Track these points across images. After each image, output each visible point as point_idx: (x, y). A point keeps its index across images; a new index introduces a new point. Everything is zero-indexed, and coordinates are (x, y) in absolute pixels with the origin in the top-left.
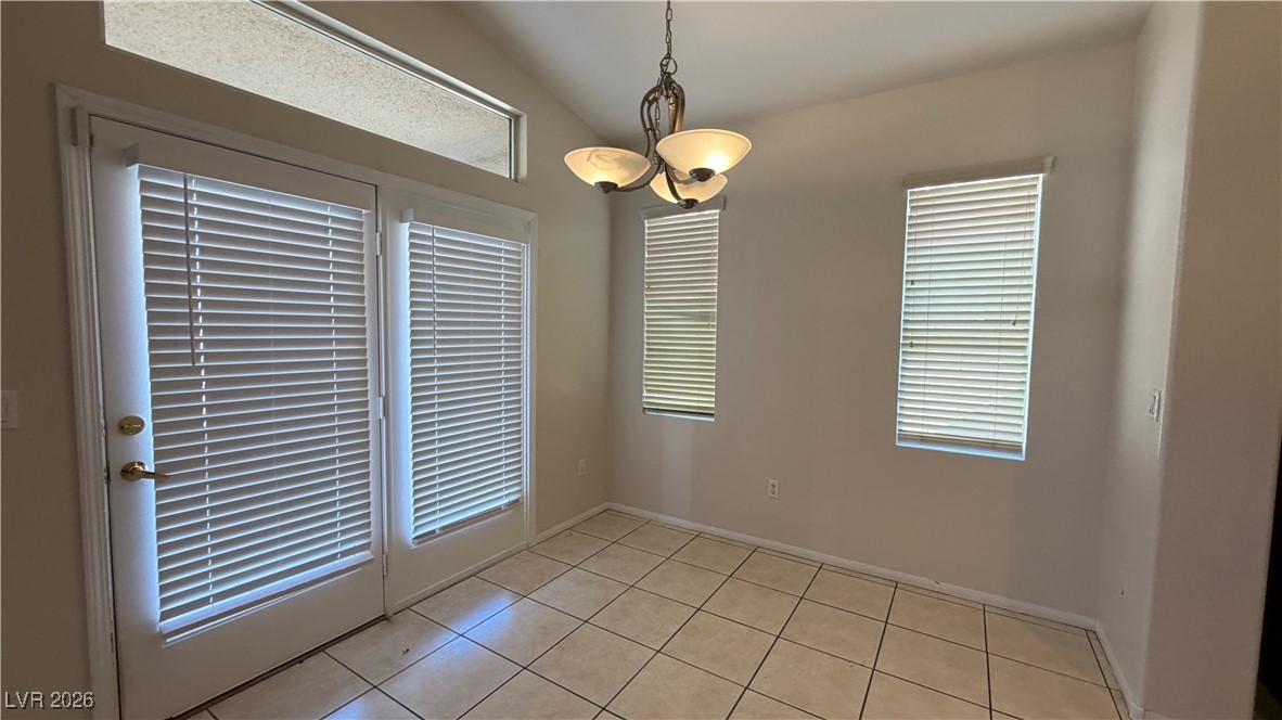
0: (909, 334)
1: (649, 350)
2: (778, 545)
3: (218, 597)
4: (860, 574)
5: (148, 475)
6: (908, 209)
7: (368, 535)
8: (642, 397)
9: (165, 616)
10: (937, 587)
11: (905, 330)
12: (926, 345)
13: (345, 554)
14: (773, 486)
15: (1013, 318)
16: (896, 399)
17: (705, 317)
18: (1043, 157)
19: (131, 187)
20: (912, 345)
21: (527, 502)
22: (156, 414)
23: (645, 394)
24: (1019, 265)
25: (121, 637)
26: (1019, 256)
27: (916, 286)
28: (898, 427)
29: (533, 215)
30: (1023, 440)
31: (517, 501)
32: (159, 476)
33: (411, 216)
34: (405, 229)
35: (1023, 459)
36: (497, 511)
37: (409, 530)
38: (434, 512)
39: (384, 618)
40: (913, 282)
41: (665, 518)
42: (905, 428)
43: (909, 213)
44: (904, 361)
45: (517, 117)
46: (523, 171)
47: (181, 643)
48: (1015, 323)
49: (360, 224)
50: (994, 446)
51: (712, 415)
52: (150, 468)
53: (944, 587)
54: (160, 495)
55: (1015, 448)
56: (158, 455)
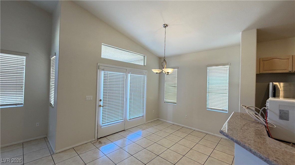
0: (208, 91)
1: (165, 92)
2: (187, 127)
3: (107, 123)
4: (201, 132)
5: (102, 106)
6: (208, 70)
7: (123, 118)
8: (164, 100)
9: (102, 124)
10: (214, 135)
11: (208, 90)
12: (211, 93)
13: (120, 120)
14: (186, 116)
15: (225, 89)
16: (206, 102)
17: (175, 87)
18: (228, 63)
19: (102, 73)
20: (209, 93)
21: (145, 116)
22: (103, 99)
23: (165, 99)
24: (225, 80)
25: (98, 125)
26: (225, 79)
27: (209, 83)
28: (207, 107)
29: (147, 71)
30: (227, 109)
31: (143, 116)
32: (103, 107)
33: (130, 73)
34: (129, 75)
35: (227, 113)
36: (140, 117)
37: (128, 118)
38: (131, 116)
39: (124, 130)
40: (209, 82)
41: (168, 121)
42: (209, 107)
43: (208, 71)
44: (208, 95)
45: (145, 56)
46: (145, 64)
47: (103, 128)
48: (225, 90)
49: (124, 75)
50: (223, 110)
51: (176, 103)
52: (102, 105)
53: (215, 135)
54: (103, 109)
55: (226, 111)
56: (103, 104)
